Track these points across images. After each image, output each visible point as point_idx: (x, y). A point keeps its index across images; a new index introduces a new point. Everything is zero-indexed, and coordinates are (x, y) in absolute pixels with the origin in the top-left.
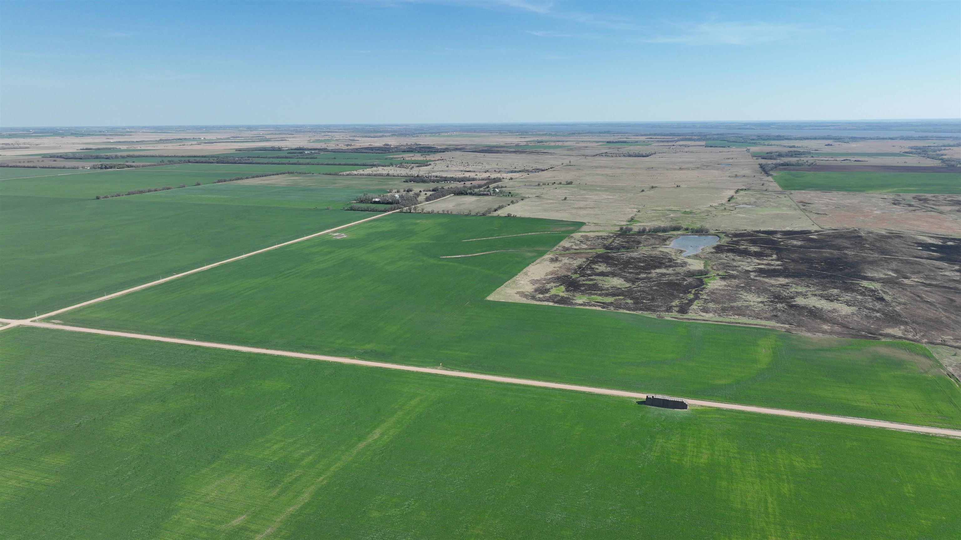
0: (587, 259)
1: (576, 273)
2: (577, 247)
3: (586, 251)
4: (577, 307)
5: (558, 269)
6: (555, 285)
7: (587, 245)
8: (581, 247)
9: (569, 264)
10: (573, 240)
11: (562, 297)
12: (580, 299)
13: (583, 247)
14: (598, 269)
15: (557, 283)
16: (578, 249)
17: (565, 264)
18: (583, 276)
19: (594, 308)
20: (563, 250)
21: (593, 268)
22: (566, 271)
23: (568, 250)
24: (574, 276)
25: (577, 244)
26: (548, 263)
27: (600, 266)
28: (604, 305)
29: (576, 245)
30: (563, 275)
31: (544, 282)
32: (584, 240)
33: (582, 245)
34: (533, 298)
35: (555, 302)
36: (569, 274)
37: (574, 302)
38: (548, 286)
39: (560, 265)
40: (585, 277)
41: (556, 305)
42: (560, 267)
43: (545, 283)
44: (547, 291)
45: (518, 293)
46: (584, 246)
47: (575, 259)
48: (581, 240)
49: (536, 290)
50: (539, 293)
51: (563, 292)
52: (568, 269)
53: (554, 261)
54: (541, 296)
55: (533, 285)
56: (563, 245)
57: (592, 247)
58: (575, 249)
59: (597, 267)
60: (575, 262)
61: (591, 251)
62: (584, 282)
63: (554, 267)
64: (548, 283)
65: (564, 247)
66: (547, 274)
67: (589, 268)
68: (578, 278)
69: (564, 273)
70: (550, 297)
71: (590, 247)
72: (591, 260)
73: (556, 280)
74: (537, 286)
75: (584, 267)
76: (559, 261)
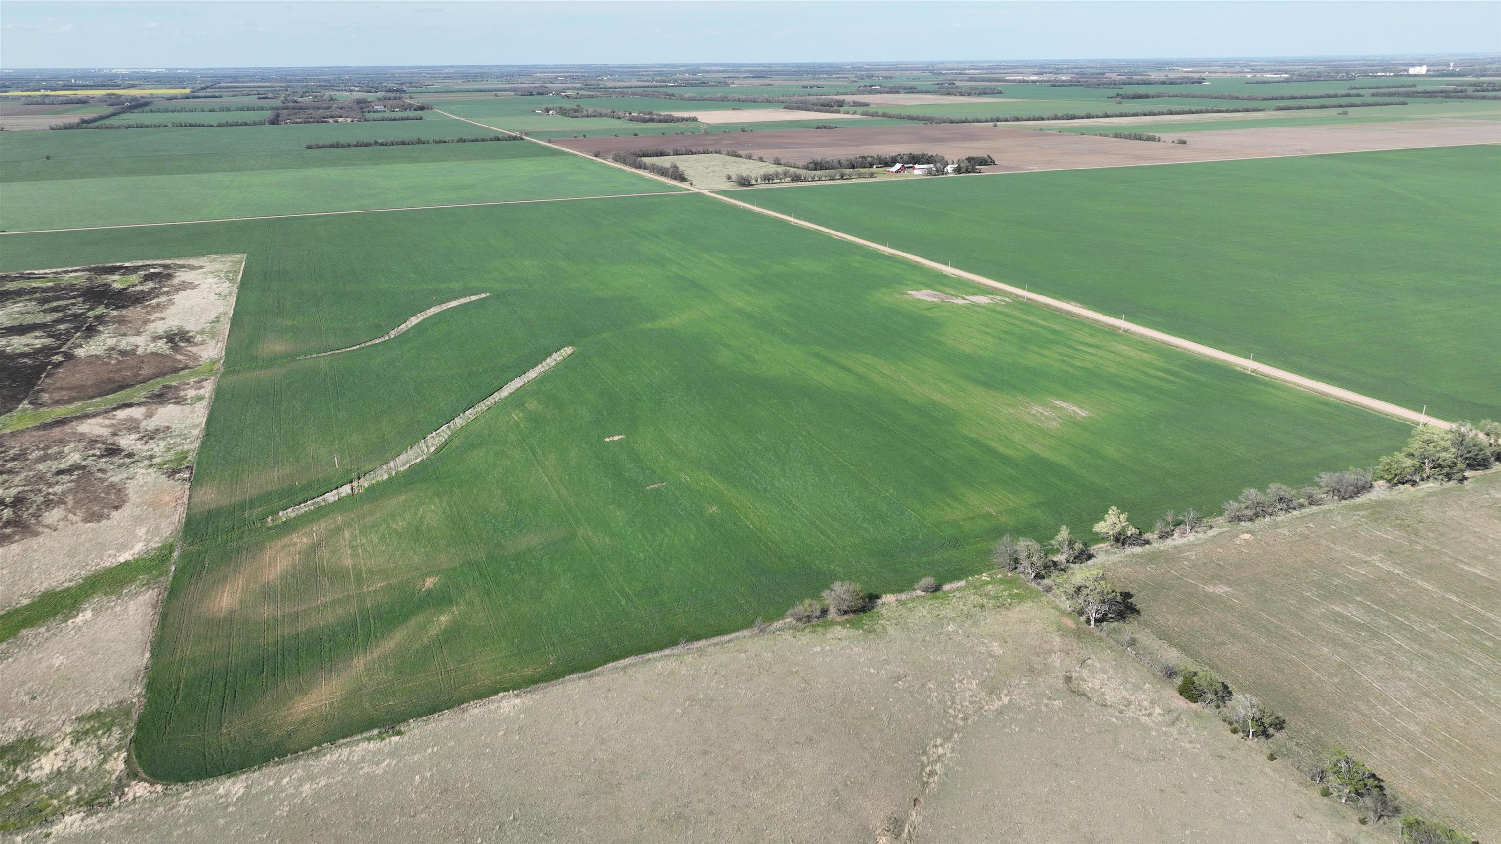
0: (69, 356)
1: (100, 319)
2: (122, 414)
3: (79, 404)
4: (79, 268)
5: (152, 318)
6: (139, 288)
7: (81, 437)
8: (107, 422)
9: (124, 334)
10: (158, 447)
11: (113, 274)
12: (77, 277)
13: (99, 420)
14: (36, 338)
15: (134, 291)
16: (115, 409)
17: (138, 333)
18: (76, 316)
19: (47, 271)
20: (177, 388)
21: (49, 336)
22: (125, 316)
23: (160, 396)
24: (100, 310)
25: (129, 430)
26: (191, 326)
27: (28, 345)
28: (30, 277)
29: (132, 426)
30: (131, 308)
31: (165, 289)
32: (102, 463)
33: (105, 432)
34: (166, 267)
35: (121, 267)
36: (115, 313)
37: (87, 273)
38: (150, 285)
39: (151, 328)
40: (70, 316)
41: (118, 264)
42: (145, 322)
43: (161, 288)
44: (147, 278)
45: (201, 267)
46: (92, 427)
47: (113, 349)
48: (116, 460)
49: (170, 276)
50: (159, 273)
51: (114, 281)
52: (121, 321)
53: (176, 334)
54: (152, 270)
55: (184, 282)
56: (187, 409)
57: (56, 432)
58: (130, 405)
59: (37, 341)
60: (111, 342)
61: (61, 411)
62: (73, 301)
63: (163, 319)
64: (156, 288)
65: (180, 401)
66: (171, 302)
67: (61, 334)
68: (89, 310)
69: (133, 312)
70: (137, 272)
71: (67, 429)
72: (57, 353)
73: (140, 296)
74: (176, 281)
75: (78, 334)
76: (160, 338)
